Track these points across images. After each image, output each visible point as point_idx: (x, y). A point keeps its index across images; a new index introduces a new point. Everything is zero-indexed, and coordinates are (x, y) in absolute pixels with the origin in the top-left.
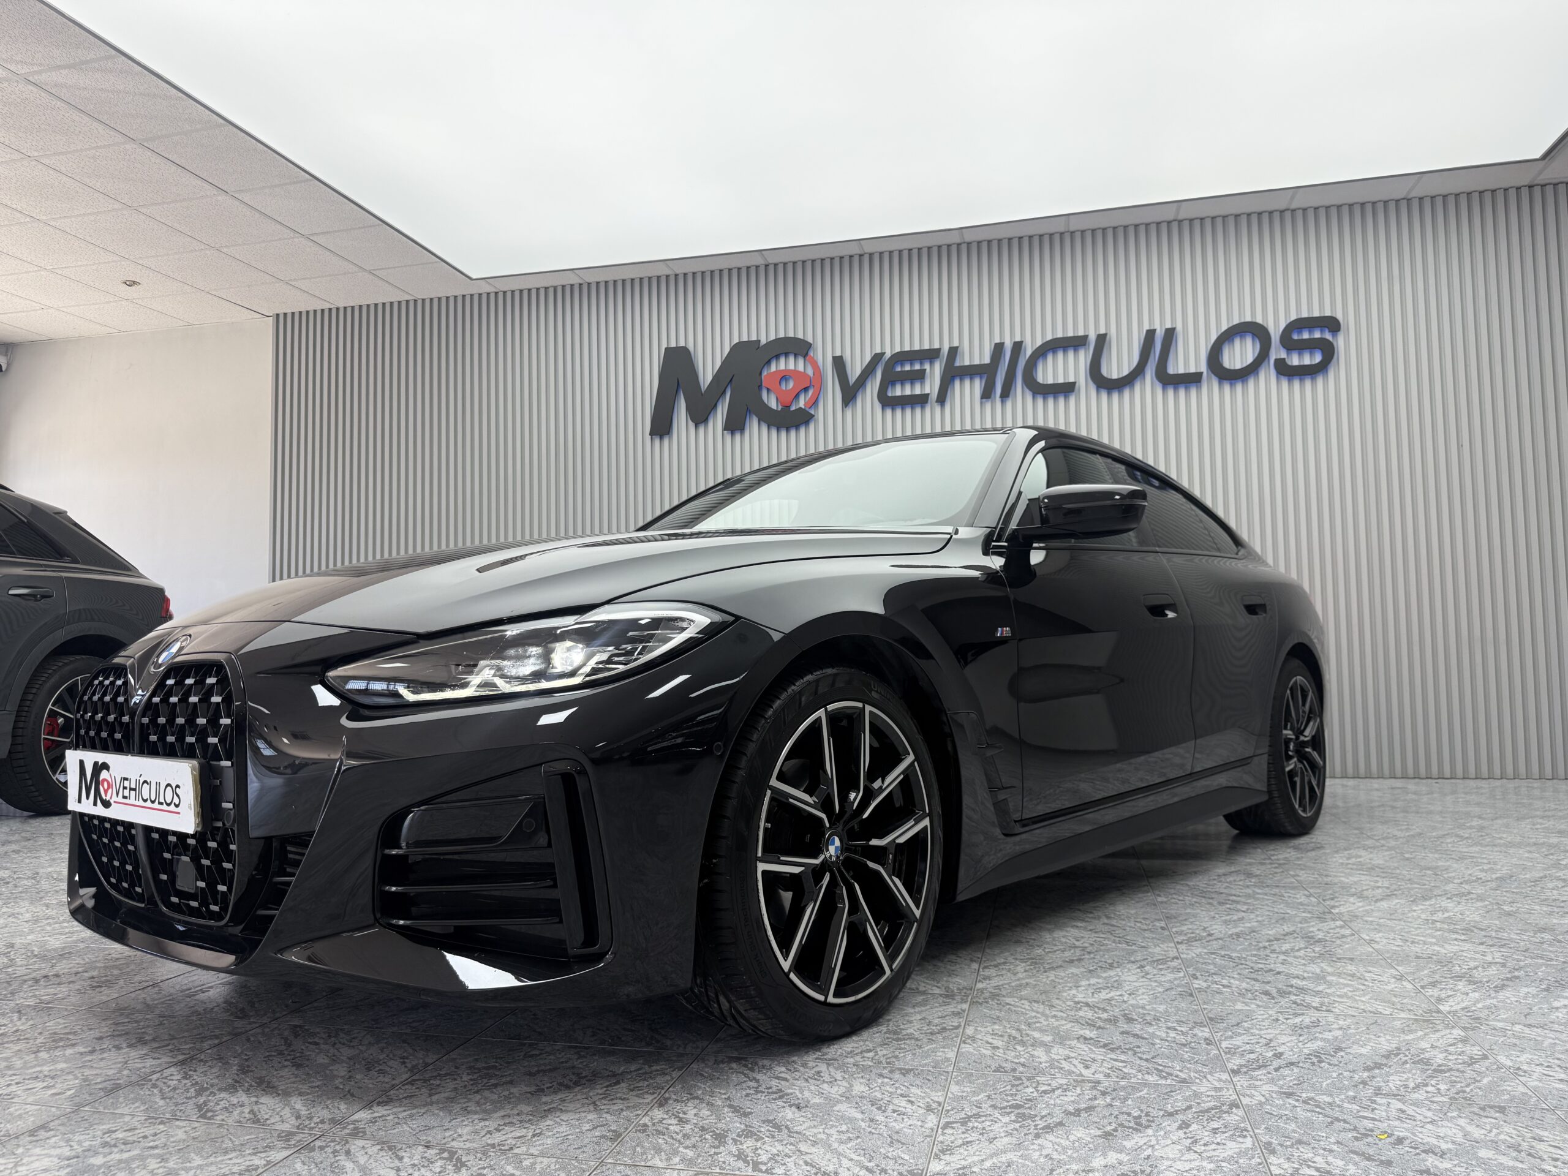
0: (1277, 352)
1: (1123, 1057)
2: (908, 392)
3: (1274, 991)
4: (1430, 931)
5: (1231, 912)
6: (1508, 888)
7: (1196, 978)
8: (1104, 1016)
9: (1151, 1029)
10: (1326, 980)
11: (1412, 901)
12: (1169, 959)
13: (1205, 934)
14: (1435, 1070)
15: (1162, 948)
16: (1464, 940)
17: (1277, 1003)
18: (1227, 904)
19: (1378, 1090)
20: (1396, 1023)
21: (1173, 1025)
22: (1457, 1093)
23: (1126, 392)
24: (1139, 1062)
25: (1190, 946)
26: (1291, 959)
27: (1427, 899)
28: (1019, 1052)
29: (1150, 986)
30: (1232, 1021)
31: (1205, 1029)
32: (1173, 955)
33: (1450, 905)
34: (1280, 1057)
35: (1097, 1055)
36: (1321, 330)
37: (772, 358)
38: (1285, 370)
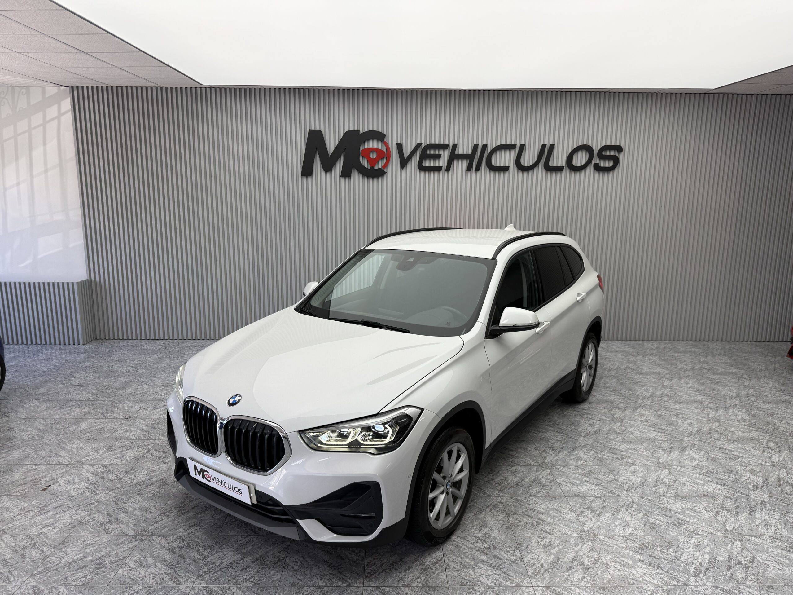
0: (596, 160)
1: (660, 572)
2: (432, 165)
3: (676, 523)
4: (698, 475)
5: (629, 465)
6: (704, 439)
7: (648, 516)
8: (637, 545)
9: (656, 552)
10: (687, 514)
11: (681, 452)
12: (632, 503)
13: (631, 483)
14: (745, 567)
15: (624, 495)
16: (711, 481)
17: (681, 530)
18: (623, 458)
19: (737, 581)
20: (720, 539)
21: (661, 549)
22: (757, 580)
23: (530, 173)
24: (666, 573)
25: (632, 493)
26: (668, 499)
27: (684, 450)
28: (628, 572)
29: (637, 523)
30: (675, 544)
31: (671, 550)
32: (631, 500)
33: (693, 454)
34: (701, 565)
35: (651, 571)
36: (614, 151)
37: (366, 141)
38: (598, 168)
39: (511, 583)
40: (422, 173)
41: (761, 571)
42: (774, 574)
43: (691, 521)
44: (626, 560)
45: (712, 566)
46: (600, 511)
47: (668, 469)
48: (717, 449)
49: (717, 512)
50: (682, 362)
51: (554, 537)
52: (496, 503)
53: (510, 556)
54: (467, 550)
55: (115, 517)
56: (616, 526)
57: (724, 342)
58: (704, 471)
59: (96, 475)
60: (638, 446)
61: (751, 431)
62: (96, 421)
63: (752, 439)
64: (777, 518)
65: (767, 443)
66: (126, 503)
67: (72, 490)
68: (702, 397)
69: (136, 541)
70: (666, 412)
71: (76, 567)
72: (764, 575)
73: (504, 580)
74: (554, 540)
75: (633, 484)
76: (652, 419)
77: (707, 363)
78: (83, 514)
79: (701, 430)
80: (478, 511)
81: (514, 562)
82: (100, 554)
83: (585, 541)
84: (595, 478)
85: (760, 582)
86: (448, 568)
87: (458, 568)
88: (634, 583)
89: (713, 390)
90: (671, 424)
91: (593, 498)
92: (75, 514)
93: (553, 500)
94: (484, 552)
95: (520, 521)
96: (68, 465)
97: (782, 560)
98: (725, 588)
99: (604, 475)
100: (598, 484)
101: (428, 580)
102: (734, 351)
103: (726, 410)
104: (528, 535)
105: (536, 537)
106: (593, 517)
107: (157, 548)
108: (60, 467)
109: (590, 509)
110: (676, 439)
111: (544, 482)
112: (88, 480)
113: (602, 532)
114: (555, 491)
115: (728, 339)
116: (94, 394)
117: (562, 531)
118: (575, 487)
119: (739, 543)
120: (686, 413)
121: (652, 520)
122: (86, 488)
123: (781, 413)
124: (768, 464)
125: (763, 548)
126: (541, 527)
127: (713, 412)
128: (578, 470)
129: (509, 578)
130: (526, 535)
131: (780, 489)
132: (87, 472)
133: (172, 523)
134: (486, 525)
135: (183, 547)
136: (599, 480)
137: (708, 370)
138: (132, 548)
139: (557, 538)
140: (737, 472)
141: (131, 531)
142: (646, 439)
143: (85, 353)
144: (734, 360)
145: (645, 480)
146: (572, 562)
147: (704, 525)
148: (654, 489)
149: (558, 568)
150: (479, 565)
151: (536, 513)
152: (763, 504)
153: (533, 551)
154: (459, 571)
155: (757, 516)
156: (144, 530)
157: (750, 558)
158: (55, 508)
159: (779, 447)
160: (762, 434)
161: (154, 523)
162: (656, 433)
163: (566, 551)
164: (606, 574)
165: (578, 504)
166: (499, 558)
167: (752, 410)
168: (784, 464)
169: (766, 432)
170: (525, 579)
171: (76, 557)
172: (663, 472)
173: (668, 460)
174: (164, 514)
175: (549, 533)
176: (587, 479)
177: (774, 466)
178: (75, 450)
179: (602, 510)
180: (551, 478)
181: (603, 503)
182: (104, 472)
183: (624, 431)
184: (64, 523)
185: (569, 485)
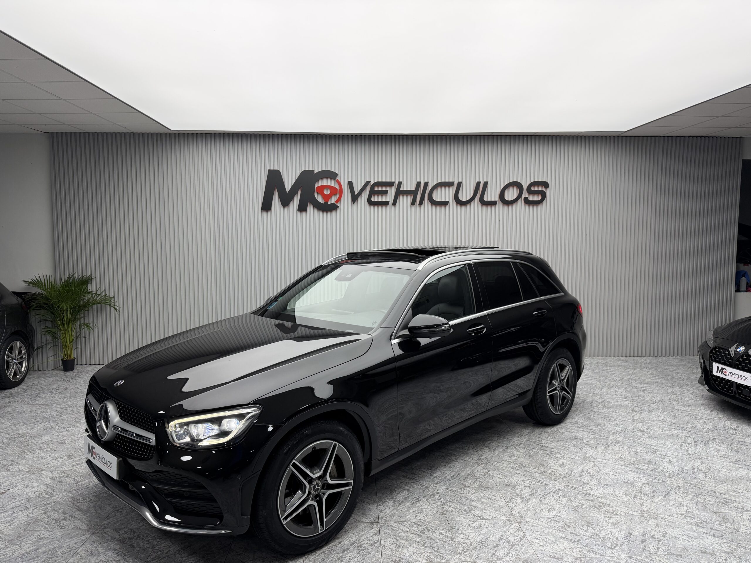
0: (525, 195)
1: (579, 546)
2: (380, 200)
3: (597, 506)
4: (620, 466)
5: (557, 459)
6: (628, 437)
7: (572, 501)
8: (560, 525)
9: (577, 530)
10: (607, 498)
11: (606, 448)
12: (558, 491)
13: (559, 474)
14: (658, 540)
15: (551, 484)
16: (632, 471)
17: (601, 512)
18: (553, 454)
19: (649, 552)
20: (637, 518)
21: (581, 527)
22: (668, 551)
23: (468, 206)
24: (585, 547)
25: (559, 482)
26: (591, 487)
27: (609, 446)
28: (550, 547)
29: (562, 507)
30: (595, 523)
31: (591, 528)
32: (557, 488)
33: (617, 449)
34: (618, 540)
35: (572, 545)
36: (542, 187)
37: (320, 179)
38: (527, 202)
39: (442, 559)
40: (372, 207)
41: (671, 543)
42: (684, 546)
43: (611, 503)
44: (549, 538)
45: (627, 540)
46: (528, 498)
47: (593, 462)
48: (639, 444)
49: (636, 497)
50: (613, 374)
51: (484, 520)
52: (432, 493)
53: (442, 537)
54: (403, 533)
55: (70, 514)
56: (542, 510)
57: (651, 357)
58: (626, 463)
59: (54, 479)
60: (567, 444)
61: (670, 429)
62: (58, 434)
63: (672, 435)
64: (690, 499)
65: (685, 439)
66: (82, 503)
67: (30, 493)
68: (629, 402)
69: (89, 534)
70: (595, 416)
71: (29, 558)
72: (674, 547)
73: (435, 557)
74: (484, 523)
75: (560, 474)
76: (582, 421)
77: (635, 374)
78: (39, 513)
79: (625, 429)
80: (415, 501)
81: (445, 542)
82: (53, 546)
83: (512, 523)
84: (525, 471)
85: (670, 552)
86: (383, 548)
87: (393, 548)
88: (555, 556)
89: (639, 396)
90: (599, 425)
91: (522, 487)
92: (31, 513)
93: (486, 489)
94: (418, 535)
95: (454, 508)
96: (28, 472)
97: (692, 533)
98: (639, 558)
99: (534, 468)
100: (528, 475)
101: (364, 559)
102: (660, 364)
103: (649, 413)
104: (460, 519)
105: (468, 521)
106: (522, 503)
107: (108, 539)
108: (20, 474)
109: (519, 496)
110: (602, 437)
111: (478, 475)
112: (46, 484)
113: (529, 515)
114: (488, 482)
115: (656, 355)
116: (58, 412)
117: (492, 515)
118: (507, 478)
119: (653, 520)
120: (613, 416)
121: (576, 504)
122: (44, 491)
123: (700, 413)
124: (684, 456)
125: (675, 524)
126: (473, 512)
127: (638, 415)
128: (510, 464)
129: (439, 555)
130: (458, 519)
131: (694, 476)
132: (46, 477)
133: (124, 518)
134: (422, 512)
135: (134, 538)
136: (529, 472)
137: (636, 380)
138: (84, 540)
139: (487, 521)
140: (656, 463)
141: (84, 526)
142: (575, 438)
143: (52, 377)
144: (660, 372)
145: (572, 471)
146: (499, 541)
147: (622, 506)
148: (579, 479)
149: (486, 545)
150: (413, 545)
151: (469, 501)
152: (678, 488)
153: (463, 532)
154: (393, 551)
155: (671, 498)
156: (97, 525)
157: (663, 533)
158: (13, 508)
159: (695, 442)
160: (681, 431)
161: (108, 519)
162: (584, 433)
163: (494, 532)
164: (530, 549)
165: (509, 493)
166: (431, 539)
167: (673, 412)
168: (699, 456)
169: (684, 430)
170: (454, 555)
171: (30, 549)
172: (589, 464)
173: (594, 454)
174: (118, 510)
175: (479, 517)
176: (519, 472)
177: (690, 457)
178: (35, 459)
179: (530, 497)
180: (485, 471)
181: (531, 491)
182: (62, 477)
183: (555, 432)
184: (20, 521)
185: (501, 477)
